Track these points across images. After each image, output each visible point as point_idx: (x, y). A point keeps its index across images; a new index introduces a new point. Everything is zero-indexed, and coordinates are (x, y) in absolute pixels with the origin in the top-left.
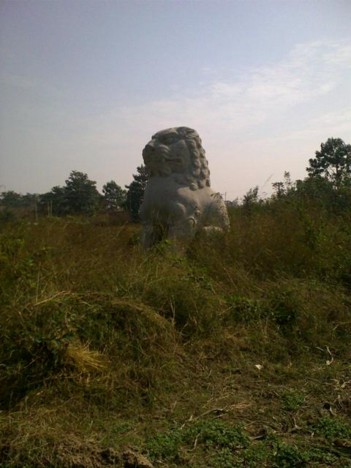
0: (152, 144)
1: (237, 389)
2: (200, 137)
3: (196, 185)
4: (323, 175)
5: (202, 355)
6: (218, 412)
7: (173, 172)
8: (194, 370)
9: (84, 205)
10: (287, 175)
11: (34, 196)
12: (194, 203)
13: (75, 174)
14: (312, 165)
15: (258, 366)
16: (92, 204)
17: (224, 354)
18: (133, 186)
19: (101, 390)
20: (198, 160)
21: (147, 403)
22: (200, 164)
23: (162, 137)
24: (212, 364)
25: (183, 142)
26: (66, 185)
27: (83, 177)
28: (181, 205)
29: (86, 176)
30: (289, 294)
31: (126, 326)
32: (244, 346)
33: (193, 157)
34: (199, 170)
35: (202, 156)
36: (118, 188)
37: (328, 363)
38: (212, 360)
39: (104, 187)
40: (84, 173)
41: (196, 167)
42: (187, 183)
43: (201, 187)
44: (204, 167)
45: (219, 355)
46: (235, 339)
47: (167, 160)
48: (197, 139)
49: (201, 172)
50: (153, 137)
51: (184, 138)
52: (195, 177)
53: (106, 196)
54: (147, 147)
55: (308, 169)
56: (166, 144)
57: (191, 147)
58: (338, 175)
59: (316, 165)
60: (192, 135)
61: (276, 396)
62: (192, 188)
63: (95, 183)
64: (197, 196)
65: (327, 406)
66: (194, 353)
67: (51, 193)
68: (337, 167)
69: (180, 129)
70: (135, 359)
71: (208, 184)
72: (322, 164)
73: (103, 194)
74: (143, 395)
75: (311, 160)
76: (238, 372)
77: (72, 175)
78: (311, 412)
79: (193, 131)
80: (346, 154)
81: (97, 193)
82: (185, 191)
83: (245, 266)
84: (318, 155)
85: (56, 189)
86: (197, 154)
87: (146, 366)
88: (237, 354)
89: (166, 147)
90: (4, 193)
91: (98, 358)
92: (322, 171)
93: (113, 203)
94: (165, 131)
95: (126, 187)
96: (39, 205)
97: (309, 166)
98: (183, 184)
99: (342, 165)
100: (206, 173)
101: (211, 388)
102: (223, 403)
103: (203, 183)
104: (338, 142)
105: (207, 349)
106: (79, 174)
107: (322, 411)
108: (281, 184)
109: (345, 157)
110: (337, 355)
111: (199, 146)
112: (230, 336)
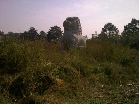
0: (66, 21)
1: (98, 92)
2: (80, 20)
3: (78, 34)
4: (105, 33)
5: (87, 82)
6: (96, 98)
7: (72, 29)
8: (86, 86)
9: (34, 37)
10: (96, 32)
11: (18, 34)
12: (78, 39)
13: (32, 28)
14: (103, 30)
15: (102, 86)
16: (36, 37)
17: (93, 82)
18: (49, 32)
19: (63, 91)
20: (79, 27)
21: (75, 94)
22: (80, 28)
23: (69, 19)
24: (90, 84)
25: (75, 21)
26: (28, 31)
27: (34, 29)
28: (74, 39)
29: (35, 29)
30: (108, 66)
31: (67, 73)
32: (98, 80)
33: (78, 26)
34: (79, 30)
35: (80, 26)
36: (44, 33)
37: (121, 86)
38: (90, 83)
39: (40, 32)
40: (34, 28)
41: (79, 29)
42: (76, 33)
43: (79, 34)
44: (81, 29)
45: (92, 82)
46: (96, 78)
47: (70, 26)
48: (79, 20)
49: (80, 30)
50: (66, 19)
51: (76, 20)
52: (78, 31)
53: (40, 35)
54: (65, 22)
55: (101, 31)
56: (70, 21)
57: (77, 23)
58: (110, 33)
59: (104, 30)
60: (78, 19)
61: (110, 94)
62: (77, 35)
63: (37, 31)
64: (78, 37)
65: (125, 97)
66: (85, 81)
67: (24, 33)
68: (110, 31)
69: (75, 17)
70: (71, 82)
71: (81, 34)
72: (106, 30)
73: (40, 34)
74: (74, 92)
75: (102, 28)
76: (97, 87)
77: (30, 28)
78: (121, 98)
79: (78, 18)
80: (112, 27)
81: (37, 34)
82: (75, 35)
83: (95, 58)
84: (105, 27)
85: (26, 32)
86: (79, 25)
87: (74, 84)
88: (97, 82)
89: (71, 22)
90: (9, 32)
91: (62, 81)
92: (105, 32)
93: (42, 37)
94: (70, 17)
95: (47, 33)
96: (20, 36)
97: (102, 30)
98: (75, 33)
99: (111, 30)
100: (81, 31)
101: (91, 91)
102: (96, 95)
103: (80, 33)
104: (110, 24)
105: (88, 80)
106: (33, 28)
107: (124, 98)
108: (94, 35)
109: (112, 28)
110: (123, 84)
111: (80, 23)
112: (94, 77)
